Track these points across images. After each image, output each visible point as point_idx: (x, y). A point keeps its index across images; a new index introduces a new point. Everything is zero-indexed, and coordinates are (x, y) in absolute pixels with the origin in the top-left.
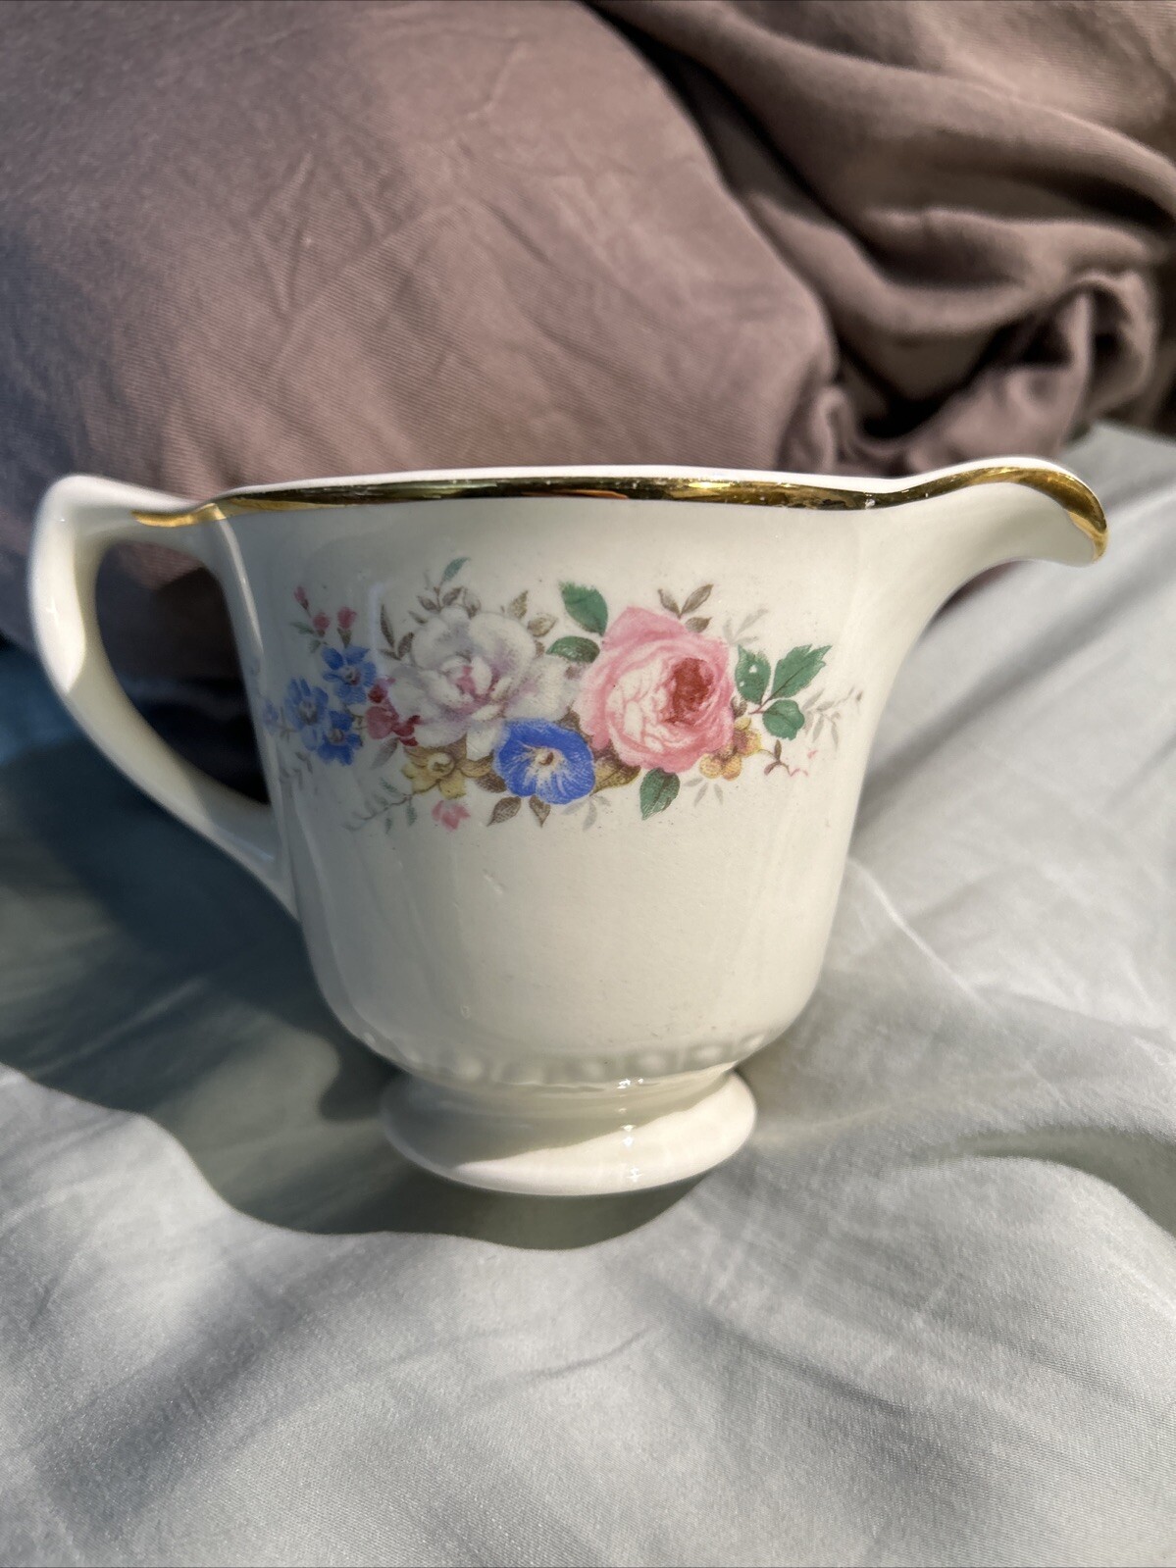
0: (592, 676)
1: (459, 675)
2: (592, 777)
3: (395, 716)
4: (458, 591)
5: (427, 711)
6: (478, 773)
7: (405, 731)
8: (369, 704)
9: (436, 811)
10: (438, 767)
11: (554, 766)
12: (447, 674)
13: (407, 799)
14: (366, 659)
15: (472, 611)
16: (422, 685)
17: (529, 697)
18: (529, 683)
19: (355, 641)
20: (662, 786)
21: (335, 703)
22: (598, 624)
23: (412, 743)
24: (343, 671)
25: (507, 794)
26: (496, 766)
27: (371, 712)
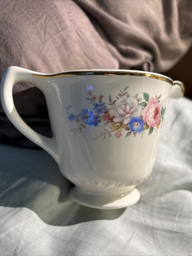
1: (124, 108)
3: (110, 116)
4: (126, 93)
5: (117, 115)
6: (125, 127)
7: (111, 119)
8: (104, 114)
9: (116, 135)
10: (118, 126)
12: (122, 108)
13: (110, 132)
14: (105, 105)
15: (128, 97)
16: (117, 110)
17: (136, 113)
18: (136, 110)
19: (103, 101)
21: (95, 114)
23: (113, 121)
24: (98, 108)
25: (130, 131)
26: (128, 125)
27: (104, 116)
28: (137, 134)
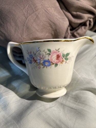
0: (50, 56)
2: (51, 64)
10: (38, 64)
11: (47, 64)
12: (39, 56)
15: (40, 51)
16: (37, 57)
18: (45, 57)
20: (56, 65)
22: (50, 52)
26: (43, 64)
28: (48, 67)
